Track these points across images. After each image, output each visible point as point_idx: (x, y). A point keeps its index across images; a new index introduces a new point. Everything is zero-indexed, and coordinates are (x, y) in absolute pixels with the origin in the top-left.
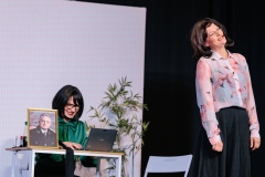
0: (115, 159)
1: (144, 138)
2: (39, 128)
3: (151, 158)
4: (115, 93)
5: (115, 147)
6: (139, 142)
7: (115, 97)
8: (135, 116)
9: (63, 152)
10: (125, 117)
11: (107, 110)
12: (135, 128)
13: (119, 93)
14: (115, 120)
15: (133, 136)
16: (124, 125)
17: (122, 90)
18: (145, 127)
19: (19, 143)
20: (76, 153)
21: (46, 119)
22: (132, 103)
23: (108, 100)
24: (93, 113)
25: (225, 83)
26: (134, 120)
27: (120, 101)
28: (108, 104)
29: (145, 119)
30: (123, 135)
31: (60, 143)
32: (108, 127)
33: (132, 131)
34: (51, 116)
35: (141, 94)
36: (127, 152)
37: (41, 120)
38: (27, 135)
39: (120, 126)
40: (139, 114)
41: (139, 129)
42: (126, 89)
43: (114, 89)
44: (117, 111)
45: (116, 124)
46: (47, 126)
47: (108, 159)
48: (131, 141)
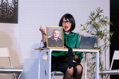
0: (95, 53)
1: (111, 41)
2: (53, 37)
3: (115, 51)
4: (94, 17)
5: (95, 46)
6: (108, 43)
7: (94, 19)
8: (106, 29)
9: (67, 50)
10: (100, 29)
11: (90, 26)
12: (106, 36)
13: (96, 16)
14: (94, 31)
15: (105, 40)
16: (100, 34)
17: (98, 14)
18: (112, 35)
19: (42, 45)
20: (74, 50)
21: (57, 32)
22: (104, 22)
23: (90, 20)
24: (82, 28)
26: (105, 31)
27: (97, 21)
28: (91, 22)
29: (111, 30)
30: (99, 40)
31: (65, 45)
32: (90, 36)
33: (104, 37)
34: (59, 30)
35: (109, 17)
36: (102, 48)
37: (54, 33)
38: (47, 41)
39: (98, 34)
40: (108, 27)
41: (108, 36)
42: (100, 14)
43: (93, 14)
44: (95, 26)
45: (95, 33)
46: (58, 36)
47: (91, 53)
48: (104, 43)
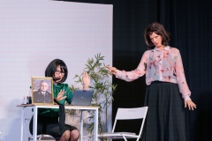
0: (94, 111)
1: (113, 96)
2: (40, 90)
3: (119, 109)
4: (93, 65)
5: (93, 102)
6: (110, 98)
7: (93, 68)
8: (107, 80)
9: (57, 107)
10: (100, 81)
12: (107, 89)
13: (95, 65)
14: (93, 84)
16: (100, 87)
17: (98, 62)
18: (114, 88)
19: (26, 101)
20: (66, 107)
21: (45, 84)
22: (105, 72)
23: (88, 70)
24: (77, 79)
25: (153, 67)
26: (107, 83)
27: (96, 70)
28: (88, 72)
30: (99, 94)
33: (105, 91)
36: (102, 105)
37: (41, 85)
38: (31, 96)
39: (97, 88)
41: (110, 89)
42: (100, 62)
43: (92, 62)
44: (94, 77)
45: (94, 86)
46: (46, 89)
47: (89, 111)
48: (105, 98)
